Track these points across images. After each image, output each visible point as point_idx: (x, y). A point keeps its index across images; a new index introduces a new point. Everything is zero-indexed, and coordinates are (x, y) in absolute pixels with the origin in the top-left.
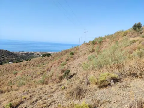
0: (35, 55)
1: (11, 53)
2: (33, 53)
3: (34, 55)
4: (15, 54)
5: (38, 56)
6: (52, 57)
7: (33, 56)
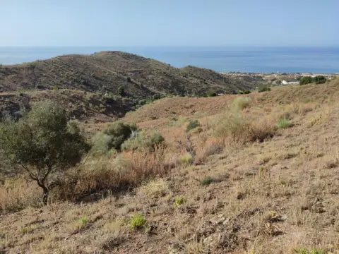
0: (267, 81)
1: (218, 75)
2: (261, 77)
3: (264, 81)
4: (225, 79)
5: (274, 83)
6: (330, 85)
7: (261, 82)
